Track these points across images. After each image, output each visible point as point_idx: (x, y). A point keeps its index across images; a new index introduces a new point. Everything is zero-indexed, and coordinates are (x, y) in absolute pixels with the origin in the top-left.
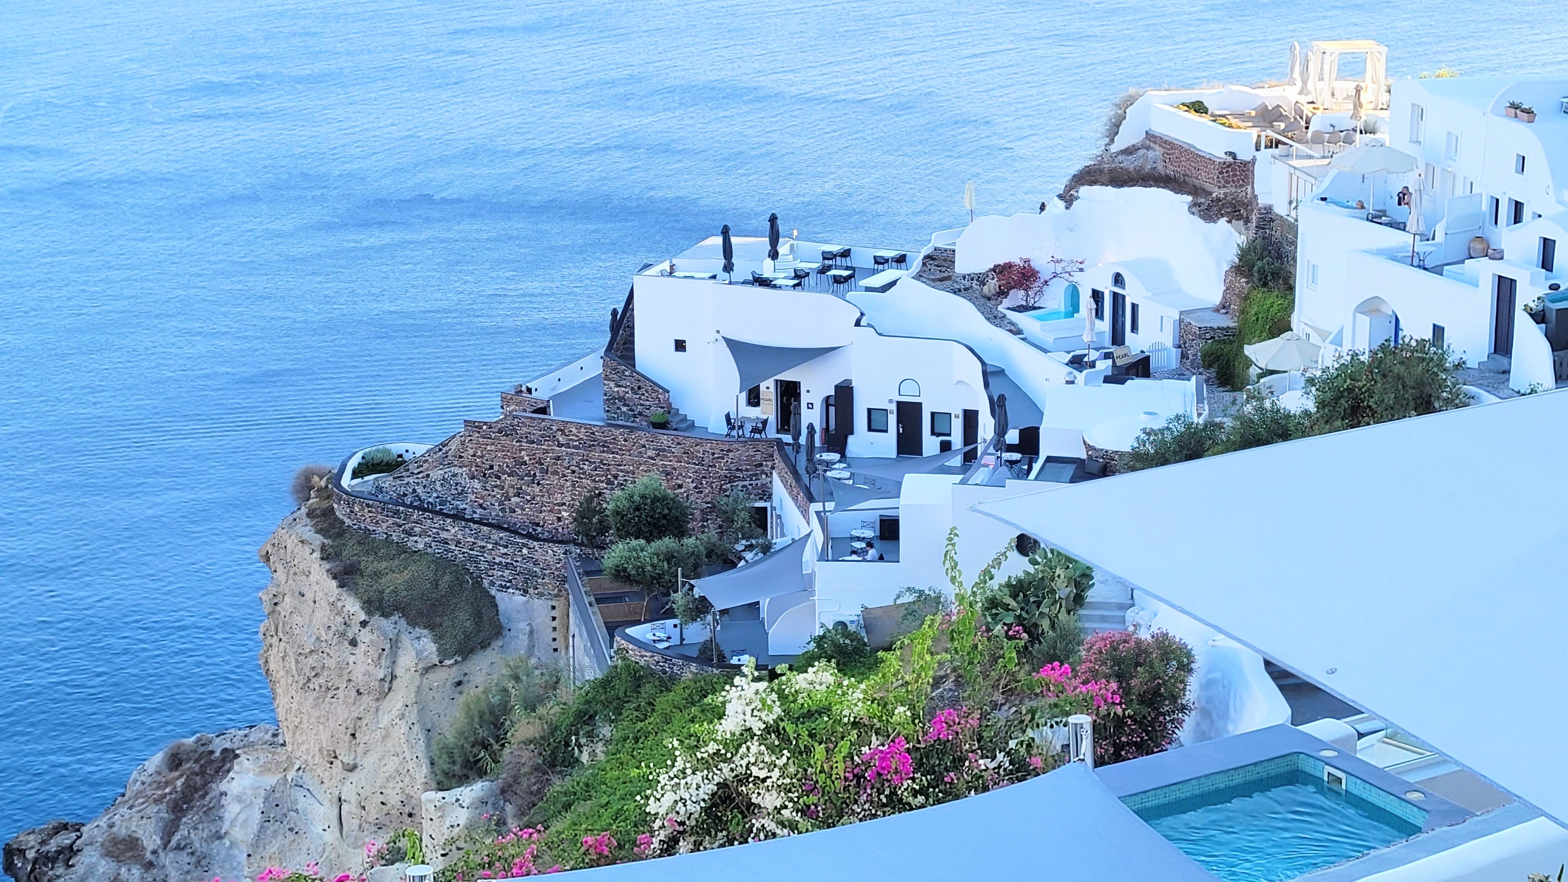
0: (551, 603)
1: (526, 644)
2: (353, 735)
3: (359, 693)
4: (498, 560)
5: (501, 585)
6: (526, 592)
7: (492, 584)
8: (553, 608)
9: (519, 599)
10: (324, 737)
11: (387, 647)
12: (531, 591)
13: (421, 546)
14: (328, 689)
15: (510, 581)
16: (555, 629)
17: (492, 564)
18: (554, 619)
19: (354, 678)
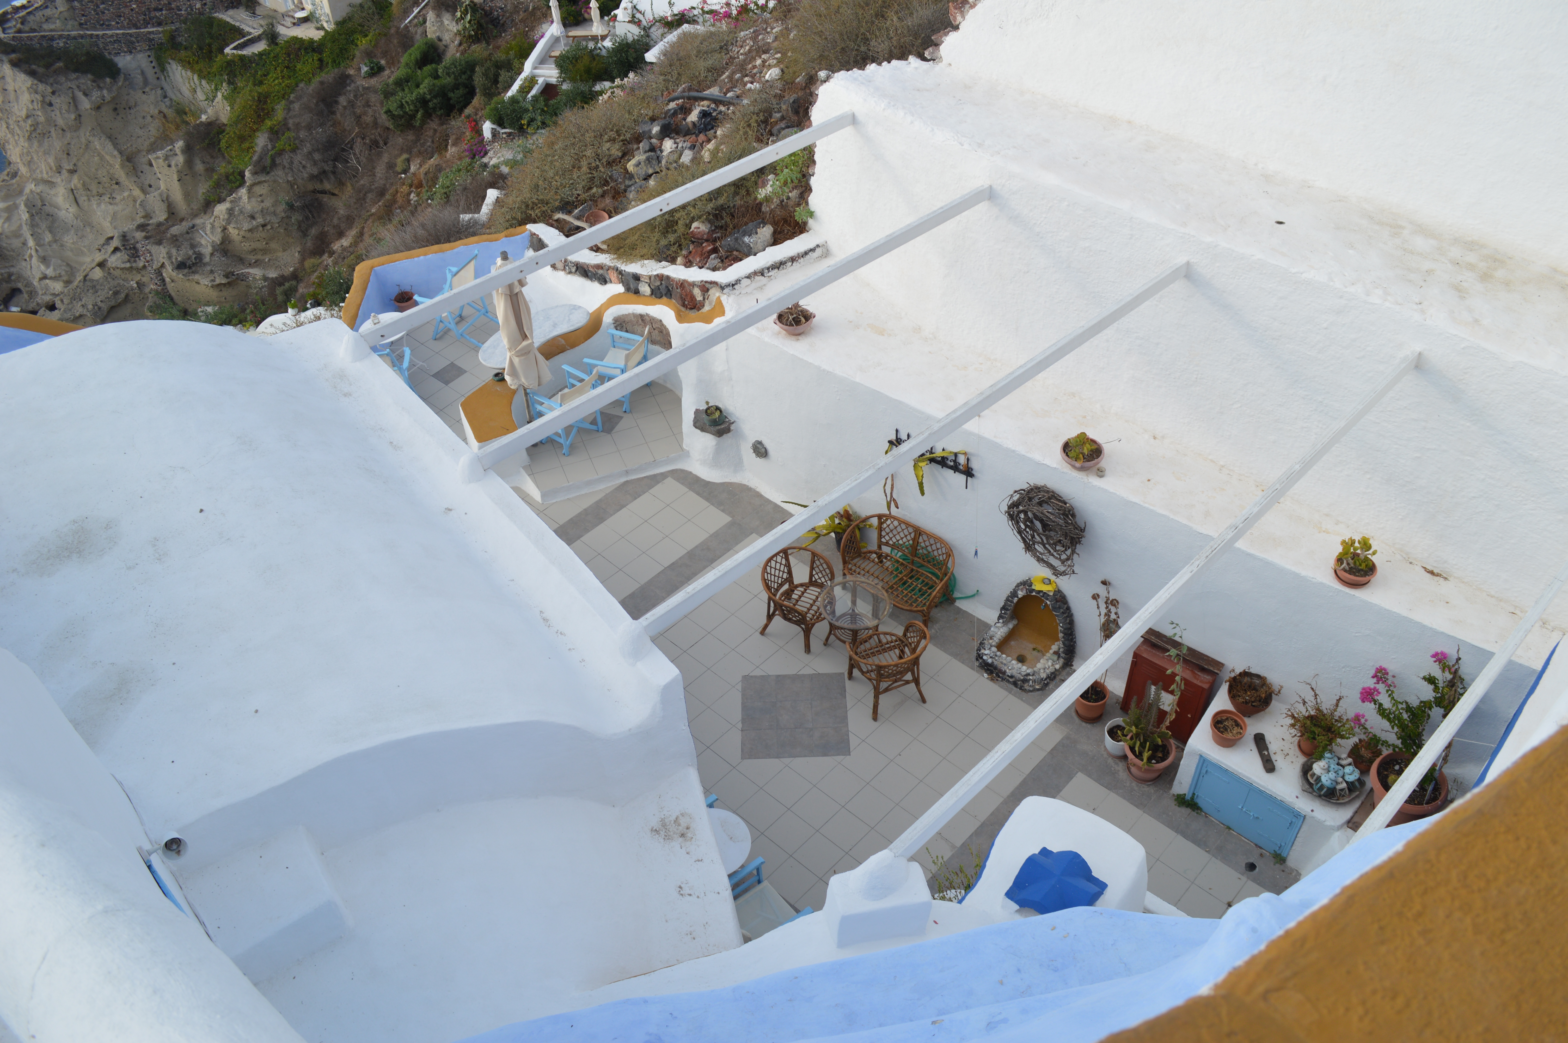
0: (147, 54)
1: (141, 79)
2: (68, 154)
3: (63, 130)
4: (108, 40)
5: (115, 53)
6: (131, 52)
7: (110, 53)
8: (149, 56)
9: (129, 58)
10: (51, 161)
11: (71, 101)
12: (134, 51)
13: (61, 45)
14: (44, 134)
15: (120, 49)
16: (154, 67)
17: (106, 44)
18: (152, 62)
19: (58, 123)
